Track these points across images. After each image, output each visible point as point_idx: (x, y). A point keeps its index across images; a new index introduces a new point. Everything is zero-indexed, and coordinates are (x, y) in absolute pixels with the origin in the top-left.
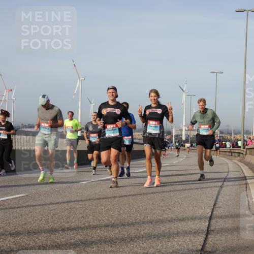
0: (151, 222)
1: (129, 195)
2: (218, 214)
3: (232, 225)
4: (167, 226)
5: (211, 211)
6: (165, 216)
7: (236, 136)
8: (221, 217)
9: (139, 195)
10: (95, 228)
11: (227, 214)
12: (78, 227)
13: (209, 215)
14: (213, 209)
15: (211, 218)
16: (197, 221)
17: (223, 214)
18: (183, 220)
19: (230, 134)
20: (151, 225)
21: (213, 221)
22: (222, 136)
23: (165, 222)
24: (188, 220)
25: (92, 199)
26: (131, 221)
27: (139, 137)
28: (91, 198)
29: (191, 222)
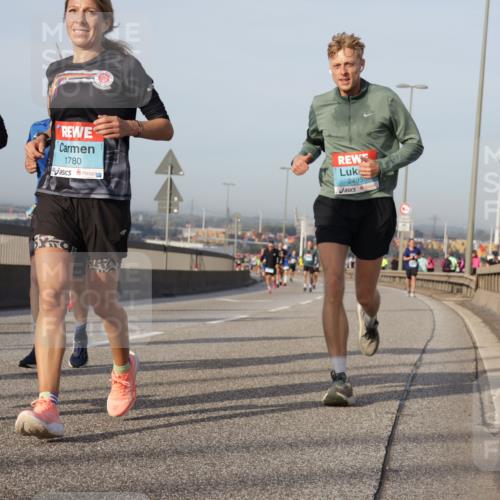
0: (247, 448)
1: (192, 381)
2: (408, 432)
3: (443, 459)
4: (286, 456)
5: (391, 423)
6: (281, 433)
7: (453, 243)
8: (415, 439)
9: (217, 379)
10: (110, 458)
11: (431, 431)
12: (66, 456)
13: (386, 433)
14: (397, 418)
15: (391, 440)
16: (358, 448)
17: (420, 431)
18: (324, 443)
19: (439, 238)
20: (247, 455)
21: (397, 448)
22: (420, 243)
23: (281, 448)
24: (336, 443)
25: (101, 389)
26: (197, 442)
27: (218, 240)
28: (99, 385)
29: (343, 448)
